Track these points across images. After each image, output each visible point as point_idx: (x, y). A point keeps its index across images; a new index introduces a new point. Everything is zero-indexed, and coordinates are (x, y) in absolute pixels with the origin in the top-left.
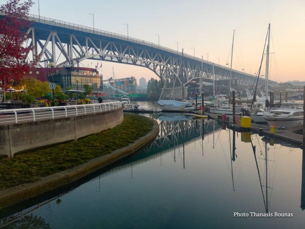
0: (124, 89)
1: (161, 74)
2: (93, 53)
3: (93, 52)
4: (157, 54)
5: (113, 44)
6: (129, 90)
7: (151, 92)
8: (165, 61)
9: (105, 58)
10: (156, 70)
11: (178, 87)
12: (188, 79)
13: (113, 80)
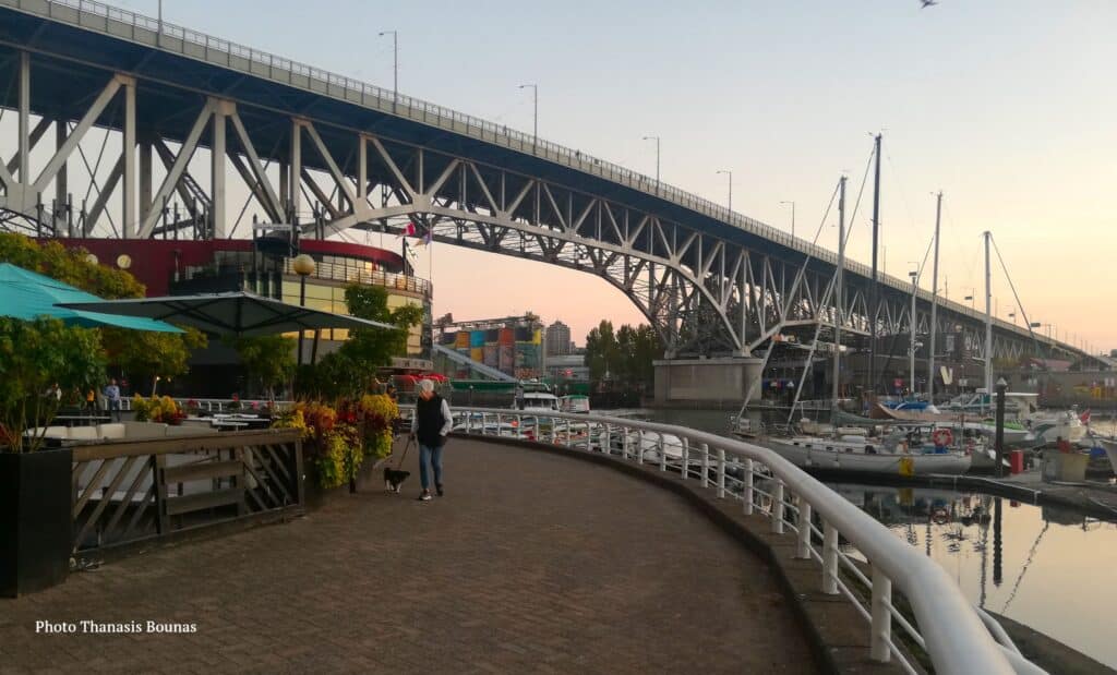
0: (498, 359)
1: (655, 303)
2: (384, 205)
3: (387, 198)
4: (646, 219)
5: (473, 166)
6: (518, 363)
7: (608, 373)
8: (678, 249)
9: (437, 230)
10: (634, 286)
11: (719, 357)
12: (763, 327)
13: (456, 325)
